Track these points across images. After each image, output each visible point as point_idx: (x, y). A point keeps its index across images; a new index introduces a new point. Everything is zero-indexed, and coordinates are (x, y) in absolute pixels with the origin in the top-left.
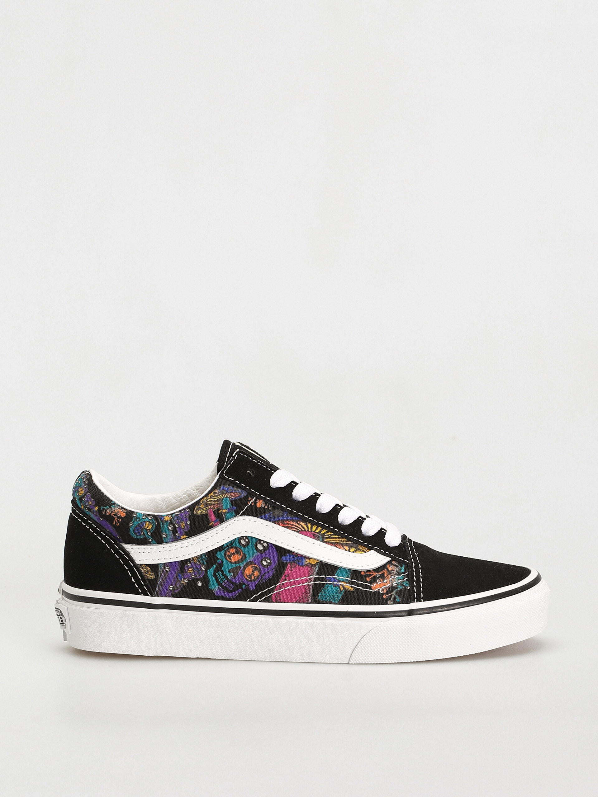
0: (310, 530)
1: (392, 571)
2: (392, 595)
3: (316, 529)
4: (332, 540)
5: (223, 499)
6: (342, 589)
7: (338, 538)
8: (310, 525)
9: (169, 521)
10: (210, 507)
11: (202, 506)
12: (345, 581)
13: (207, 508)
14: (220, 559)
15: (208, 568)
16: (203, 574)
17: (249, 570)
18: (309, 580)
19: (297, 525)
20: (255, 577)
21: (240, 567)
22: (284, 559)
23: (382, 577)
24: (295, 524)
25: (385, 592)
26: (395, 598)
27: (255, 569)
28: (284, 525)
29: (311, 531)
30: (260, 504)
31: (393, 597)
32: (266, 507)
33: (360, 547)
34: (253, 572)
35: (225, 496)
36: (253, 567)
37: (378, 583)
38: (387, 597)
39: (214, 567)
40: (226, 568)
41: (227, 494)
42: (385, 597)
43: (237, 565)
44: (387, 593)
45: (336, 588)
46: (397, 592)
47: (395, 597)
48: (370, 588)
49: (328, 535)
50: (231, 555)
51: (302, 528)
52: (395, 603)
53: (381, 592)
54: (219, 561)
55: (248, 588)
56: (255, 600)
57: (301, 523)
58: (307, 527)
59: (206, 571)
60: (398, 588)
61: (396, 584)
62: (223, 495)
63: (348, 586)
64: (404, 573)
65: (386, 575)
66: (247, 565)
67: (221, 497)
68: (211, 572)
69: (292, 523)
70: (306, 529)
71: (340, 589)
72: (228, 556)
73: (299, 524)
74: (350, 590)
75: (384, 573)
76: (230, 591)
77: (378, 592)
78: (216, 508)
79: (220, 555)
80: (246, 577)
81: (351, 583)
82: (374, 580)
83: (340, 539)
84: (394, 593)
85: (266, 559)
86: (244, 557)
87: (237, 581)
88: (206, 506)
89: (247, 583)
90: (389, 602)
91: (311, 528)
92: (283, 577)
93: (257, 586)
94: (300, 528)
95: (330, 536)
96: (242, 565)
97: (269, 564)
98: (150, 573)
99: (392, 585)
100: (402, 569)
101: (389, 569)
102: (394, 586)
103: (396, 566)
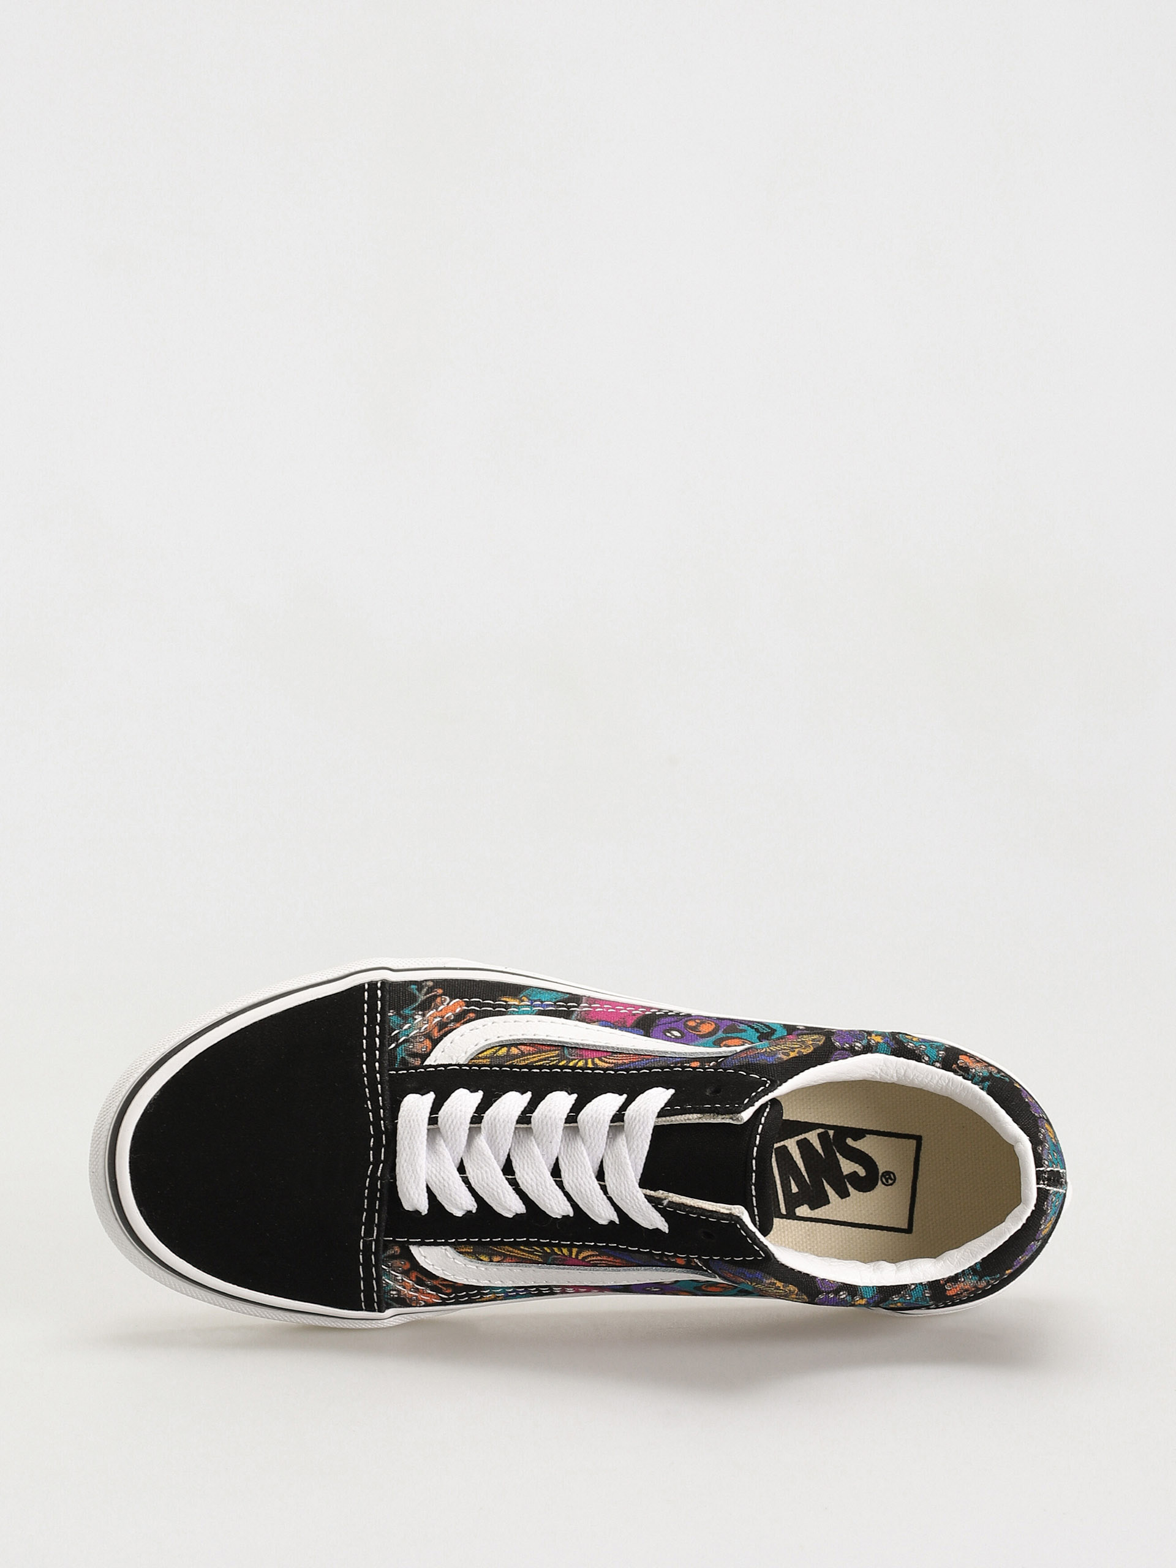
0: (590, 1059)
2: (426, 995)
3: (576, 1063)
4: (547, 1053)
6: (525, 998)
7: (532, 1062)
8: (590, 1065)
12: (517, 1006)
19: (615, 1061)
21: (725, 1033)
23: (441, 1024)
24: (621, 1062)
25: (438, 1000)
26: (420, 990)
29: (587, 1058)
36: (700, 1032)
37: (452, 1014)
42: (440, 991)
43: (731, 1034)
46: (414, 998)
47: (420, 992)
48: (468, 1004)
51: (605, 1059)
52: (420, 983)
53: (447, 998)
57: (607, 1064)
61: (416, 1017)
63: (513, 1002)
64: (397, 1046)
65: (436, 1030)
66: (711, 1034)
70: (596, 1060)
71: (527, 998)
77: (452, 999)
80: (710, 1026)
81: (508, 1006)
82: (458, 1015)
83: (528, 1061)
85: (671, 1034)
86: (717, 1043)
88: (803, 1042)
90: (429, 983)
91: (586, 1062)
94: (609, 1059)
95: (550, 1060)
96: (720, 1035)
97: (667, 1031)
99: (423, 1015)
100: (401, 1053)
101: (428, 1043)
102: (420, 1013)
103: (414, 1055)
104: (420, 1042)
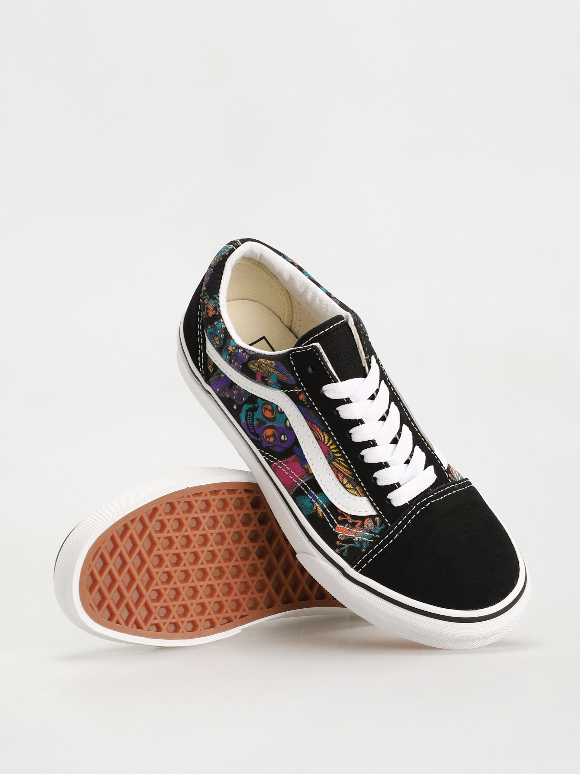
0: (328, 445)
1: (366, 526)
2: (344, 546)
3: (334, 449)
4: (339, 466)
5: (273, 373)
6: (314, 509)
7: (346, 468)
8: (331, 442)
9: (230, 352)
10: (260, 370)
11: (256, 364)
12: (321, 506)
13: (259, 369)
14: (258, 404)
15: (246, 402)
16: (241, 403)
17: (269, 432)
18: (299, 481)
19: (321, 434)
20: (269, 441)
21: (265, 423)
22: (296, 448)
23: (353, 525)
24: (320, 432)
25: (343, 539)
26: (343, 551)
27: (274, 435)
28: (311, 426)
29: (329, 447)
30: (302, 397)
31: (343, 548)
32: (305, 403)
33: (357, 488)
34: (271, 436)
35: (276, 372)
36: (273, 432)
37: (345, 527)
38: (339, 544)
39: (251, 406)
40: (258, 414)
41: (278, 373)
42: (338, 543)
43: (264, 419)
44: (342, 541)
45: (311, 504)
46: (350, 548)
47: (345, 549)
48: (335, 526)
49: (339, 460)
50: (267, 409)
51: (323, 440)
52: (340, 554)
53: (339, 537)
54: (256, 405)
55: (262, 442)
56: (263, 454)
57: (326, 435)
58: (329, 441)
59: (244, 403)
60: (355, 544)
61: (357, 539)
62: (275, 371)
63: (320, 510)
64: (376, 534)
65: (357, 525)
66: (271, 427)
67: (272, 371)
68: (246, 407)
69: (318, 430)
70: (326, 443)
71: (313, 508)
72: (265, 408)
73: (323, 434)
74: (319, 515)
75: (358, 523)
76: (250, 432)
77: (338, 534)
78: (265, 375)
79: (259, 402)
80: (264, 435)
81: (324, 510)
82: (343, 523)
83: (347, 471)
84: (347, 546)
85: (286, 436)
86: (274, 419)
87: (258, 432)
88: (258, 367)
89: (262, 438)
90: (337, 550)
91: (331, 445)
92: (285, 461)
93: (267, 447)
94: (321, 438)
95: (340, 462)
96: (269, 423)
97: (284, 442)
98: (211, 366)
99: (354, 538)
100: (378, 529)
101: (366, 522)
102: (354, 540)
103: (375, 523)
104: (368, 526)
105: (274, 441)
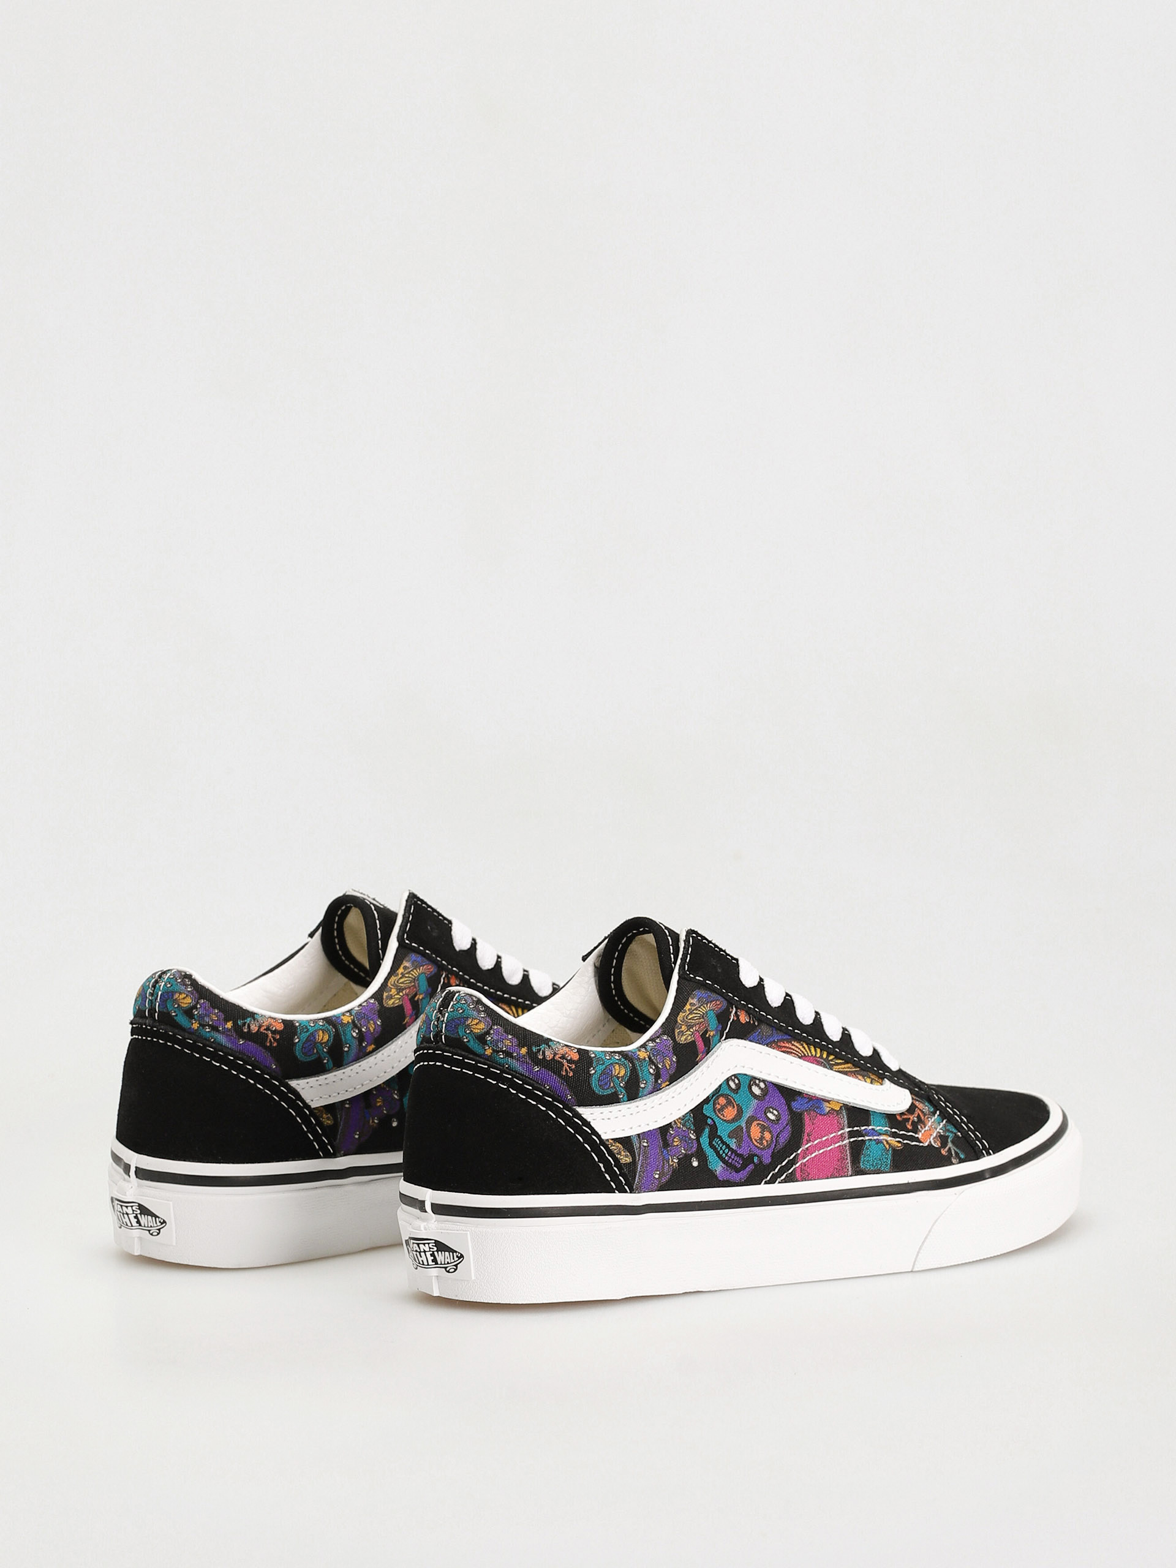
0: (809, 1054)
1: (925, 1111)
2: (949, 1148)
3: (816, 1051)
4: (840, 1068)
5: (706, 1013)
7: (845, 1063)
9: (647, 1059)
10: (695, 1028)
11: (684, 1028)
12: (886, 1133)
13: (692, 1030)
14: (710, 1118)
15: (699, 1135)
16: (695, 1145)
17: (755, 1132)
18: (842, 1137)
20: (767, 1141)
22: (795, 1105)
24: (790, 1045)
25: (939, 1144)
26: (956, 1153)
27: (763, 1129)
28: (780, 1050)
32: (751, 1021)
33: (871, 1076)
34: (762, 1132)
36: (758, 1124)
39: (707, 1130)
40: (724, 1130)
41: (709, 1004)
42: (943, 1152)
45: (880, 1146)
46: (953, 1144)
48: (919, 1140)
50: (721, 1110)
51: (801, 1052)
52: (960, 1161)
53: (935, 1145)
54: (709, 1121)
55: (761, 1162)
56: (772, 1181)
58: (805, 1048)
59: (698, 1139)
60: (948, 1136)
61: (942, 1131)
62: (706, 1007)
63: (893, 1141)
64: (935, 1112)
65: (923, 1118)
66: (749, 1123)
67: (703, 1010)
68: (705, 1140)
69: (787, 1045)
70: (806, 1053)
72: (719, 1110)
73: (793, 1045)
74: (897, 1147)
75: (919, 1115)
76: (737, 1171)
79: (708, 1110)
83: (849, 1065)
85: (771, 1110)
87: (744, 1151)
88: (689, 1027)
89: (758, 1152)
91: (811, 1050)
92: (805, 1137)
93: (773, 1156)
94: (799, 1052)
95: (834, 1060)
96: (743, 1124)
97: (778, 1118)
98: (623, 1153)
101: (920, 1107)
105: (770, 1132)
